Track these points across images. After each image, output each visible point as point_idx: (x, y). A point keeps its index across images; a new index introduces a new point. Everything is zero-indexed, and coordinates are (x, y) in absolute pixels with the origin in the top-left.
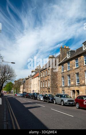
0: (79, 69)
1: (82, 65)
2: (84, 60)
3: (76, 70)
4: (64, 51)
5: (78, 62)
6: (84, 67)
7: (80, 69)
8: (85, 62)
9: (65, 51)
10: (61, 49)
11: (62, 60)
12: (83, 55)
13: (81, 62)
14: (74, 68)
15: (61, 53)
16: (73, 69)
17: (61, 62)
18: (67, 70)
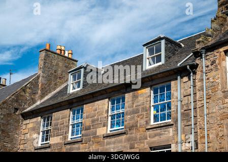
0: (124, 137)
1: (143, 122)
2: (152, 104)
3: (113, 139)
4: (54, 63)
5: (121, 111)
6: (151, 132)
7: (128, 140)
8: (153, 112)
9: (57, 65)
10: (43, 54)
11: (42, 97)
12: (151, 87)
13: (136, 112)
14: (101, 131)
15: (44, 69)
16: (96, 137)
17: (38, 103)
18: (65, 138)
